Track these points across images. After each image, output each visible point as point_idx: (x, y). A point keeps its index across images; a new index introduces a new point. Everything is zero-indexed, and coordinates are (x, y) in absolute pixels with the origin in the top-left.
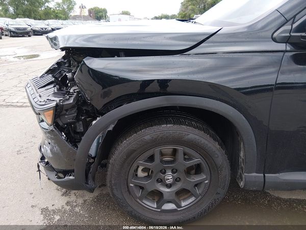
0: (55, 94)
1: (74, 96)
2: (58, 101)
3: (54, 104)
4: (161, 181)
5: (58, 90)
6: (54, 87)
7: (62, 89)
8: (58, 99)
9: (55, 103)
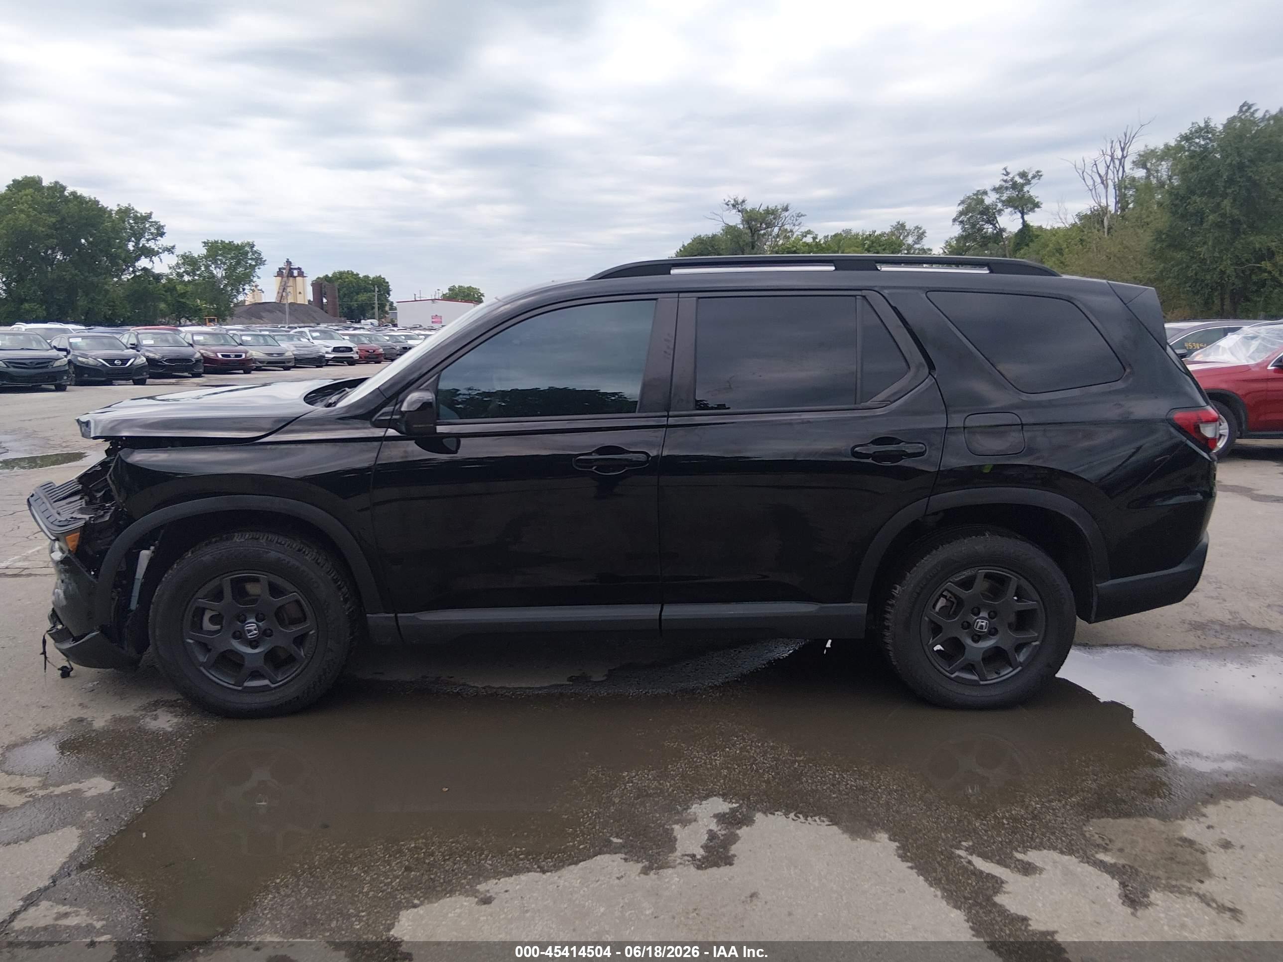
0: (82, 511)
1: (112, 511)
2: (88, 519)
3: (82, 523)
4: (239, 635)
5: (87, 503)
6: (81, 499)
7: (94, 501)
8: (87, 517)
9: (84, 522)
